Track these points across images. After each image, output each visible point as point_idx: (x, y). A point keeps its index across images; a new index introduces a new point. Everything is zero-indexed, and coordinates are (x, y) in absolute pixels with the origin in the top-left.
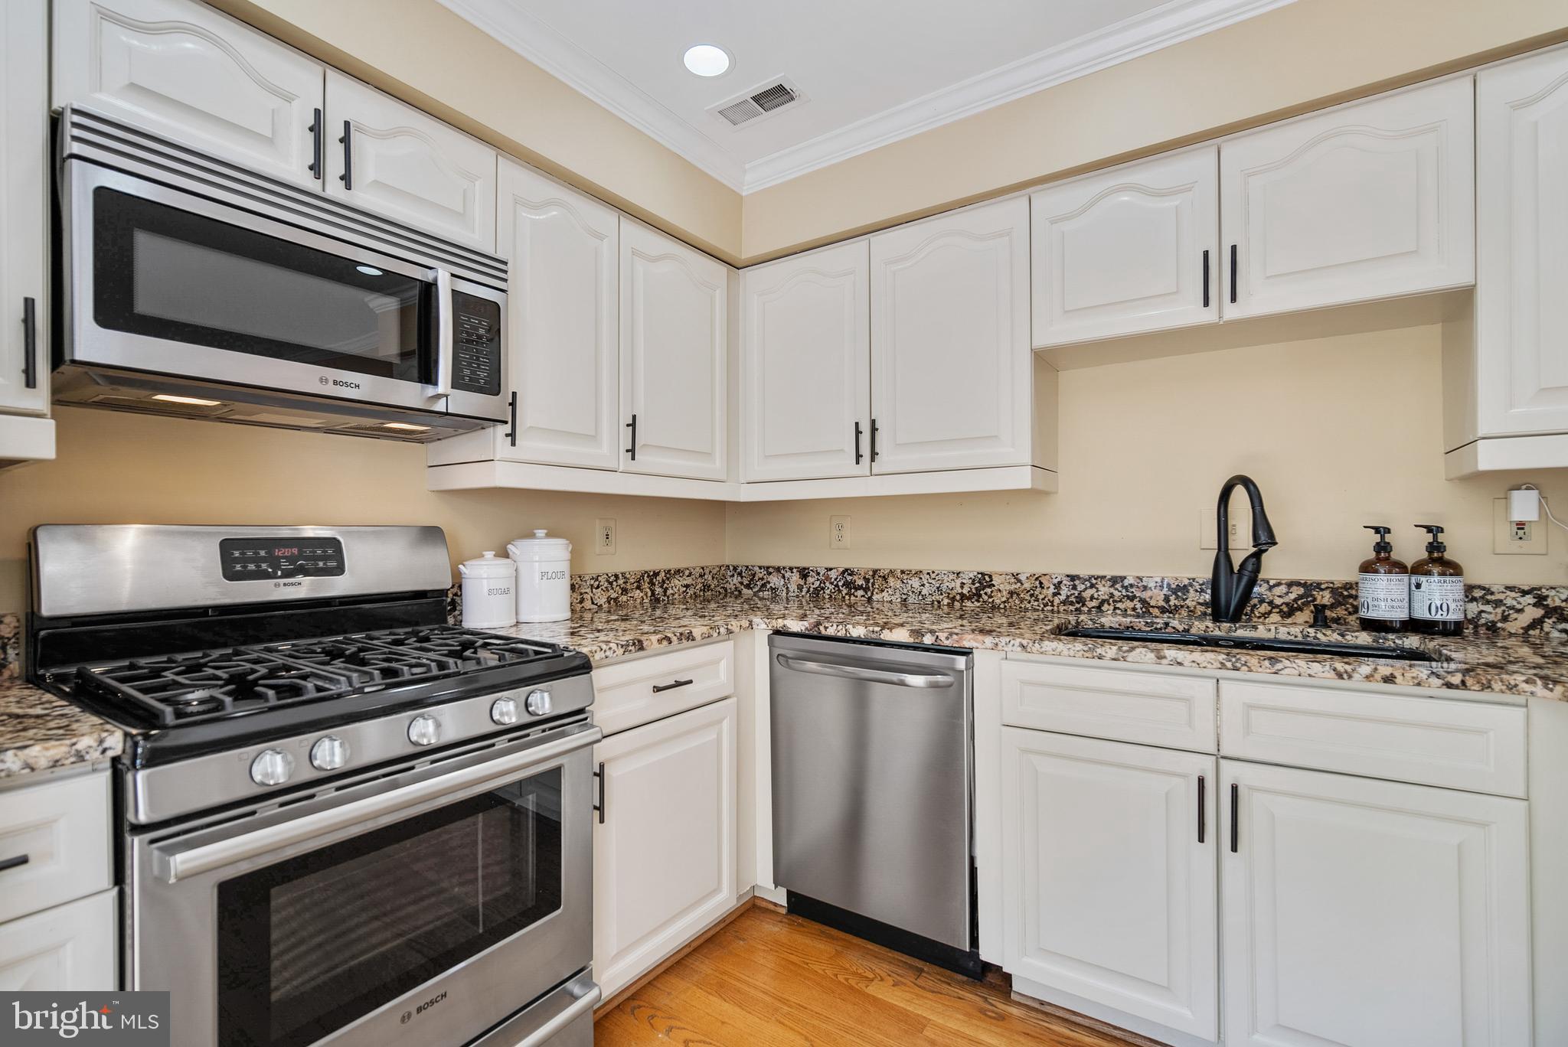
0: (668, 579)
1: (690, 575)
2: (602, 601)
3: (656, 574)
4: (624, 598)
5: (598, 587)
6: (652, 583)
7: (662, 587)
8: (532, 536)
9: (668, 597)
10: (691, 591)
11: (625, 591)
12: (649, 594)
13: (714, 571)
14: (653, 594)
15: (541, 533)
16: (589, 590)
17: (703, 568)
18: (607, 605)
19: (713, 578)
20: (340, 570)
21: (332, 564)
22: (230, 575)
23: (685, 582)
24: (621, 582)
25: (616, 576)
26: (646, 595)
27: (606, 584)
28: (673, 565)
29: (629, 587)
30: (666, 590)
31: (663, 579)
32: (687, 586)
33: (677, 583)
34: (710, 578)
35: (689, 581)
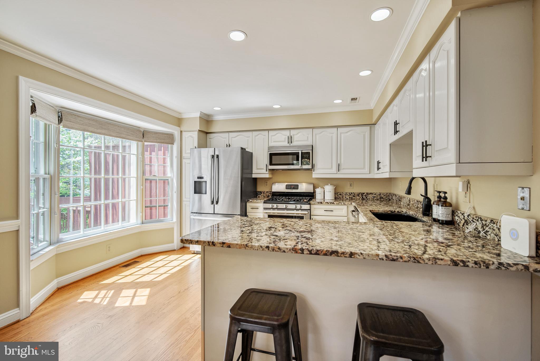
0: (367, 195)
1: (375, 194)
2: (348, 198)
3: (363, 193)
4: (354, 198)
5: (347, 195)
6: (362, 195)
7: (365, 196)
8: (328, 185)
9: (367, 199)
10: (375, 198)
11: (354, 196)
12: (361, 197)
13: (385, 194)
14: (363, 197)
15: (329, 184)
16: (344, 195)
17: (380, 193)
18: (349, 199)
19: (384, 196)
20: (298, 189)
21: (297, 188)
22: (286, 189)
23: (374, 196)
24: (353, 194)
25: (352, 193)
26: (360, 198)
27: (349, 194)
28: (369, 192)
29: (355, 195)
30: (367, 197)
31: (366, 195)
32: (374, 197)
33: (370, 196)
34: (383, 195)
35: (375, 196)
